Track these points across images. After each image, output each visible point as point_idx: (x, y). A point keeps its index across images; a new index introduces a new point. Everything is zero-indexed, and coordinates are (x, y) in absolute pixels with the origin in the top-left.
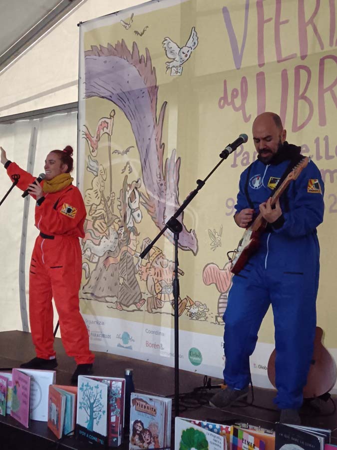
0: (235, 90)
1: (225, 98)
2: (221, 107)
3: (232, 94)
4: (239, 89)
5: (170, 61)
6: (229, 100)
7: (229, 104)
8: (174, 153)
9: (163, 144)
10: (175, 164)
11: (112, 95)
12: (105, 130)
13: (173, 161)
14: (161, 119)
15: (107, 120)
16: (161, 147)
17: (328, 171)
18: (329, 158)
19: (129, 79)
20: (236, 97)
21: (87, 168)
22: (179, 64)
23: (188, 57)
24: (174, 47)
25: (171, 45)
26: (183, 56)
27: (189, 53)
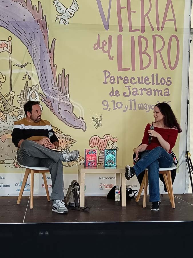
0: (105, 41)
1: (98, 44)
2: (96, 49)
3: (103, 43)
4: (107, 41)
5: (59, 14)
6: (101, 46)
7: (100, 48)
8: (64, 71)
9: (56, 64)
10: (65, 78)
11: (7, 26)
12: (5, 49)
13: (63, 76)
14: (52, 49)
15: (6, 42)
16: (54, 66)
17: (157, 90)
18: (158, 84)
19: (24, 18)
20: (105, 45)
22: (66, 18)
23: (72, 15)
24: (62, 7)
25: (59, 4)
26: (69, 14)
27: (73, 13)
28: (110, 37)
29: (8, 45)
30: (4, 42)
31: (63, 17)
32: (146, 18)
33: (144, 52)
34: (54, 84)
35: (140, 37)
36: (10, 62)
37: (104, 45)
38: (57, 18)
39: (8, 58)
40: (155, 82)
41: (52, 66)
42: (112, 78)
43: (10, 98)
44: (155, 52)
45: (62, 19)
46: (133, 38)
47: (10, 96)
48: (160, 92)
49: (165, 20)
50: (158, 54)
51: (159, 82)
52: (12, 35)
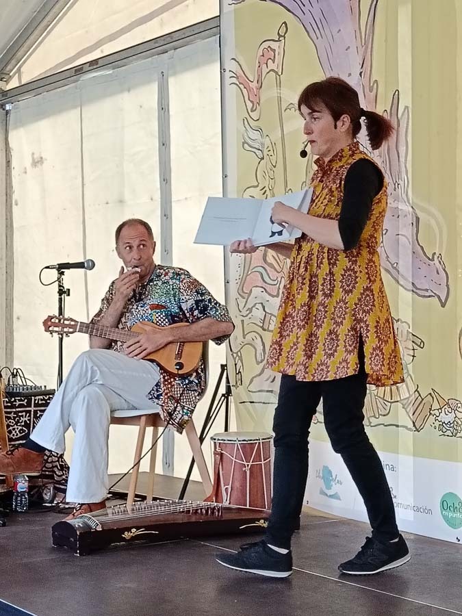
8: (396, 97)
9: (375, 81)
12: (270, 64)
13: (395, 115)
14: (369, 32)
15: (273, 44)
21: (243, 143)
29: (275, 51)
30: (266, 45)
36: (279, 103)
41: (366, 89)
52: (289, 18)
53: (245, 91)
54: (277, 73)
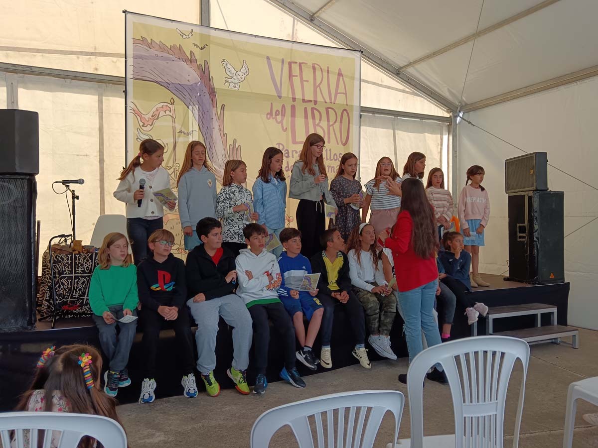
0: (277, 111)
1: (271, 114)
2: (268, 119)
3: (276, 113)
4: (280, 111)
5: (229, 77)
6: (274, 116)
7: (273, 118)
8: (235, 141)
9: (226, 134)
10: (237, 149)
11: (169, 86)
12: (168, 113)
13: (235, 147)
14: (222, 116)
15: (169, 105)
16: (224, 136)
17: (330, 166)
18: (331, 160)
19: (189, 78)
20: (278, 115)
21: (137, 139)
22: (237, 82)
23: (243, 79)
24: (231, 69)
25: (229, 66)
26: (239, 77)
27: (243, 77)
28: (283, 106)
29: (170, 108)
30: (165, 104)
31: (232, 80)
32: (318, 89)
33: (318, 125)
34: (224, 156)
35: (313, 109)
36: (174, 129)
37: (276, 115)
38: (226, 82)
39: (171, 124)
40: (329, 158)
41: (222, 135)
42: (287, 152)
43: (174, 171)
44: (329, 126)
45: (232, 82)
46: (306, 109)
47: (174, 169)
48: (333, 169)
49: (337, 93)
50: (331, 128)
51: (332, 158)
52: (175, 97)
53: (138, 117)
54: (172, 117)
